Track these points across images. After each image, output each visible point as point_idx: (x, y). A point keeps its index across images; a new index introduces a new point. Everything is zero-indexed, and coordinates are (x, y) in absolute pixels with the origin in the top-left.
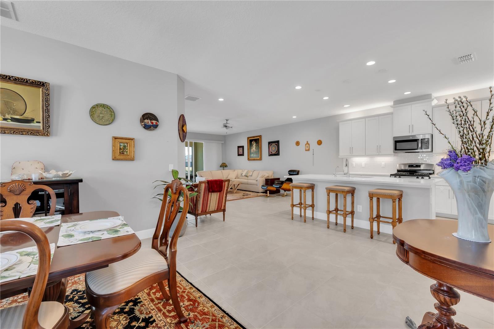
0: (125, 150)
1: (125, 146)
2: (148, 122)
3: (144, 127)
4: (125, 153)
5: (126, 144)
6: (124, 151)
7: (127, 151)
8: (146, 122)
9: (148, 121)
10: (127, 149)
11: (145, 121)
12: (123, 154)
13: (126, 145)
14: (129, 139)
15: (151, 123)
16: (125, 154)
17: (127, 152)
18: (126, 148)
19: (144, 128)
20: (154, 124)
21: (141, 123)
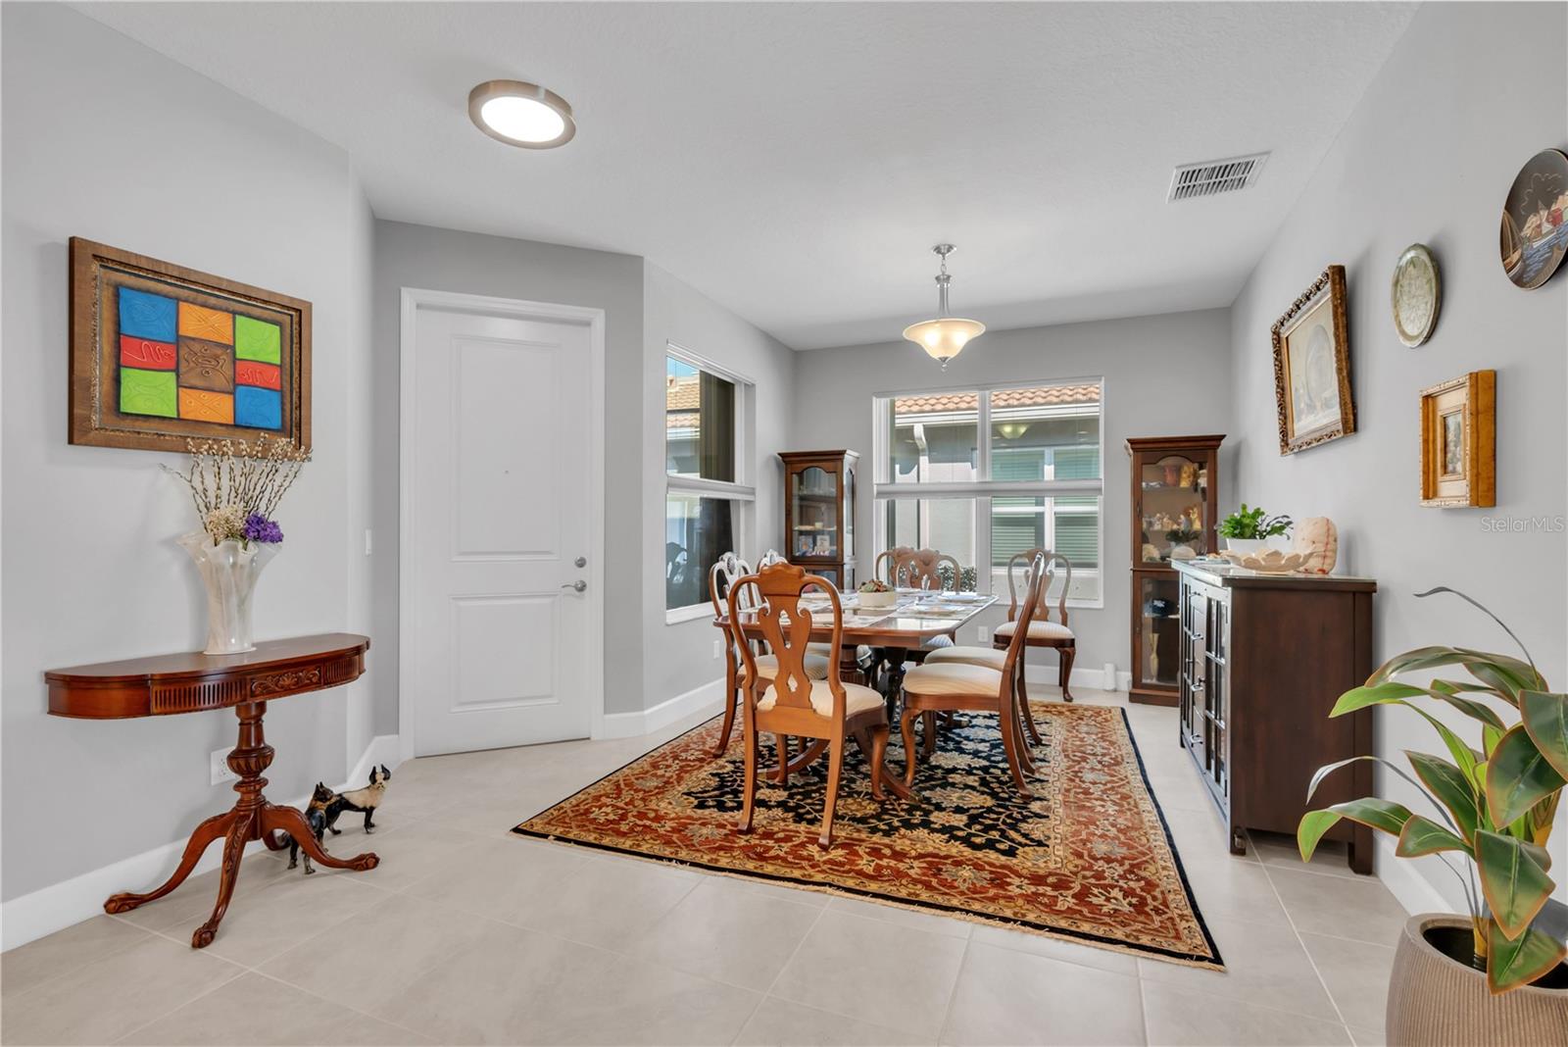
0: (1458, 449)
1: (1459, 425)
4: (1459, 467)
5: (1460, 419)
6: (1455, 456)
8: (1529, 233)
11: (1525, 230)
12: (1454, 471)
16: (1458, 473)
19: (1516, 285)
21: (1508, 261)
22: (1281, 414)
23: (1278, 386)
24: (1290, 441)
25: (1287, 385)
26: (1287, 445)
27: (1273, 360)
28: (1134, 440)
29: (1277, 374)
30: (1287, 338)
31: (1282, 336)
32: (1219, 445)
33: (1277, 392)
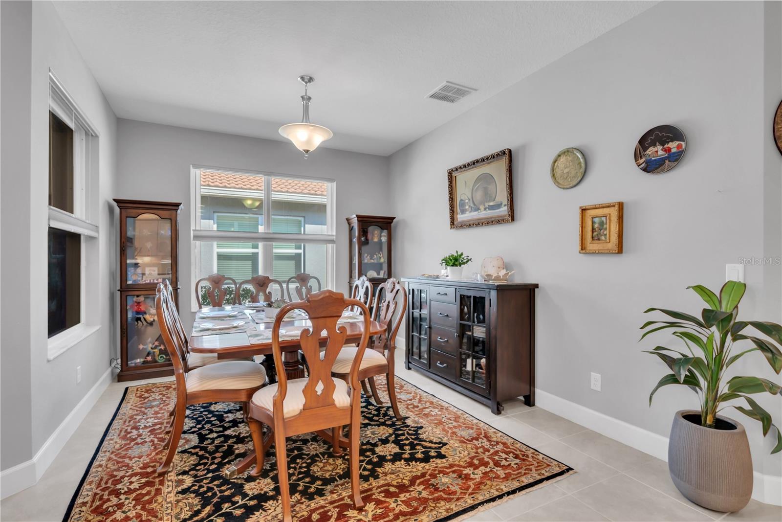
0: (602, 231)
1: (603, 222)
2: (657, 152)
3: (645, 170)
4: (603, 238)
5: (604, 219)
6: (600, 234)
7: (605, 233)
8: (650, 153)
9: (655, 149)
10: (606, 229)
11: (647, 152)
12: (599, 239)
13: (605, 222)
14: (608, 207)
15: (665, 151)
16: (602, 240)
17: (606, 235)
18: (605, 226)
19: (644, 172)
20: (674, 150)
21: (638, 162)
22: (451, 210)
23: (450, 198)
24: (455, 223)
25: (454, 198)
26: (454, 224)
27: (448, 185)
28: (360, 216)
29: (449, 192)
30: (455, 177)
31: (453, 175)
32: (392, 222)
33: (449, 200)
